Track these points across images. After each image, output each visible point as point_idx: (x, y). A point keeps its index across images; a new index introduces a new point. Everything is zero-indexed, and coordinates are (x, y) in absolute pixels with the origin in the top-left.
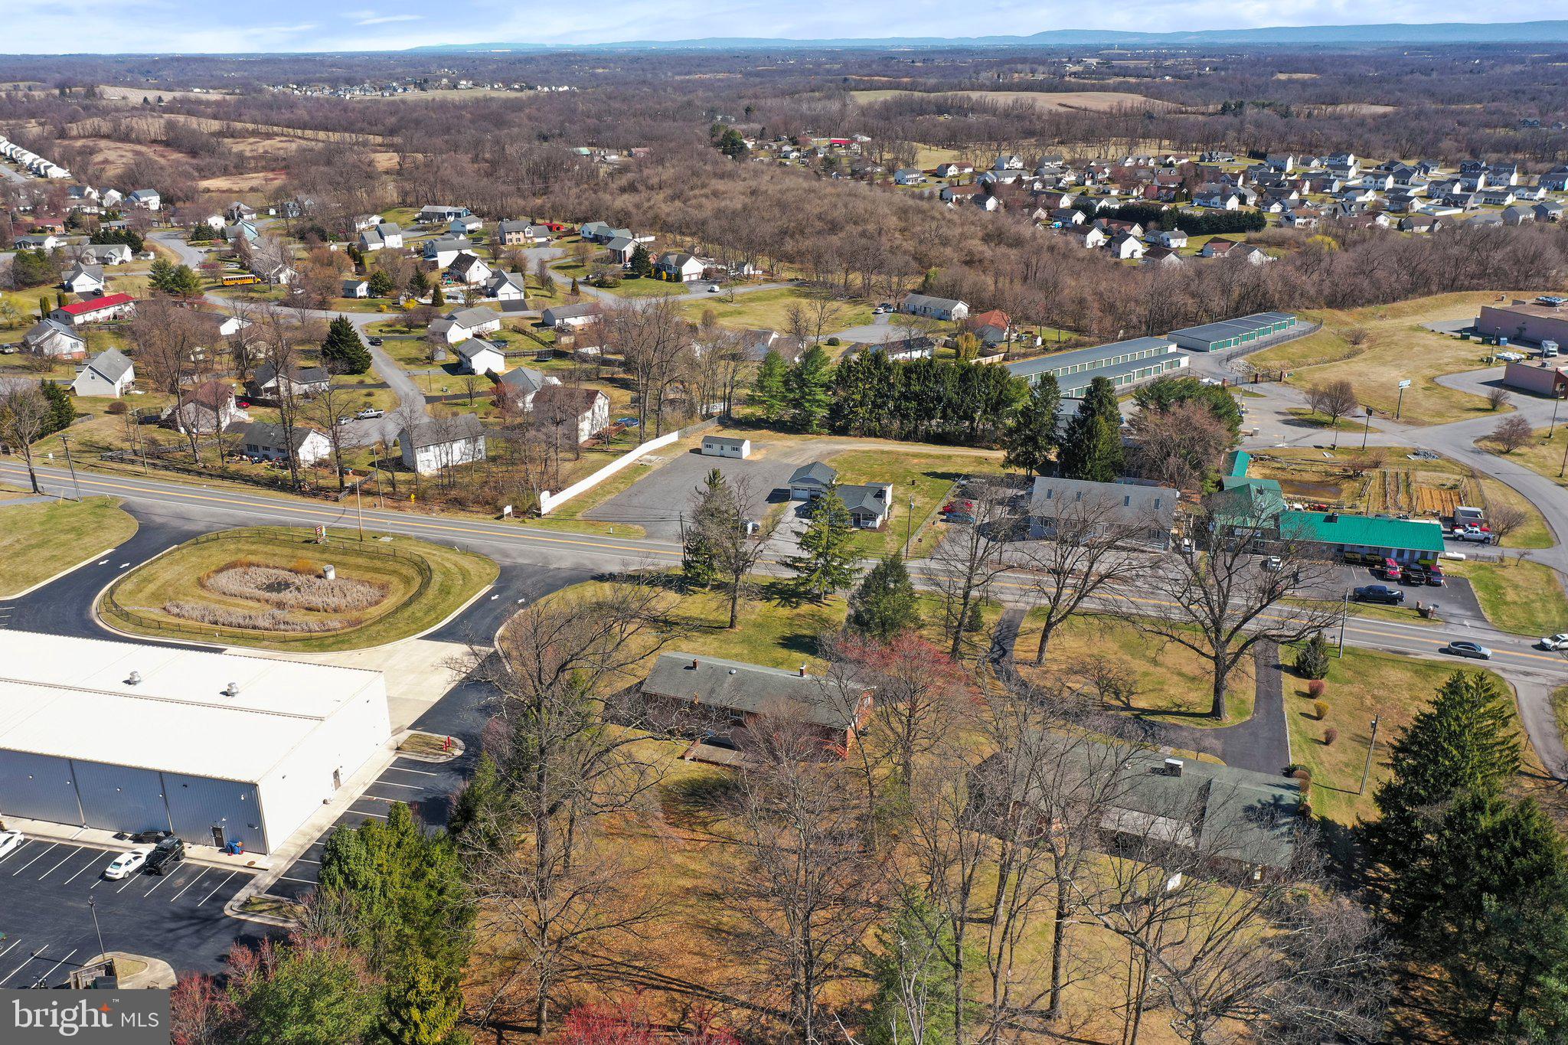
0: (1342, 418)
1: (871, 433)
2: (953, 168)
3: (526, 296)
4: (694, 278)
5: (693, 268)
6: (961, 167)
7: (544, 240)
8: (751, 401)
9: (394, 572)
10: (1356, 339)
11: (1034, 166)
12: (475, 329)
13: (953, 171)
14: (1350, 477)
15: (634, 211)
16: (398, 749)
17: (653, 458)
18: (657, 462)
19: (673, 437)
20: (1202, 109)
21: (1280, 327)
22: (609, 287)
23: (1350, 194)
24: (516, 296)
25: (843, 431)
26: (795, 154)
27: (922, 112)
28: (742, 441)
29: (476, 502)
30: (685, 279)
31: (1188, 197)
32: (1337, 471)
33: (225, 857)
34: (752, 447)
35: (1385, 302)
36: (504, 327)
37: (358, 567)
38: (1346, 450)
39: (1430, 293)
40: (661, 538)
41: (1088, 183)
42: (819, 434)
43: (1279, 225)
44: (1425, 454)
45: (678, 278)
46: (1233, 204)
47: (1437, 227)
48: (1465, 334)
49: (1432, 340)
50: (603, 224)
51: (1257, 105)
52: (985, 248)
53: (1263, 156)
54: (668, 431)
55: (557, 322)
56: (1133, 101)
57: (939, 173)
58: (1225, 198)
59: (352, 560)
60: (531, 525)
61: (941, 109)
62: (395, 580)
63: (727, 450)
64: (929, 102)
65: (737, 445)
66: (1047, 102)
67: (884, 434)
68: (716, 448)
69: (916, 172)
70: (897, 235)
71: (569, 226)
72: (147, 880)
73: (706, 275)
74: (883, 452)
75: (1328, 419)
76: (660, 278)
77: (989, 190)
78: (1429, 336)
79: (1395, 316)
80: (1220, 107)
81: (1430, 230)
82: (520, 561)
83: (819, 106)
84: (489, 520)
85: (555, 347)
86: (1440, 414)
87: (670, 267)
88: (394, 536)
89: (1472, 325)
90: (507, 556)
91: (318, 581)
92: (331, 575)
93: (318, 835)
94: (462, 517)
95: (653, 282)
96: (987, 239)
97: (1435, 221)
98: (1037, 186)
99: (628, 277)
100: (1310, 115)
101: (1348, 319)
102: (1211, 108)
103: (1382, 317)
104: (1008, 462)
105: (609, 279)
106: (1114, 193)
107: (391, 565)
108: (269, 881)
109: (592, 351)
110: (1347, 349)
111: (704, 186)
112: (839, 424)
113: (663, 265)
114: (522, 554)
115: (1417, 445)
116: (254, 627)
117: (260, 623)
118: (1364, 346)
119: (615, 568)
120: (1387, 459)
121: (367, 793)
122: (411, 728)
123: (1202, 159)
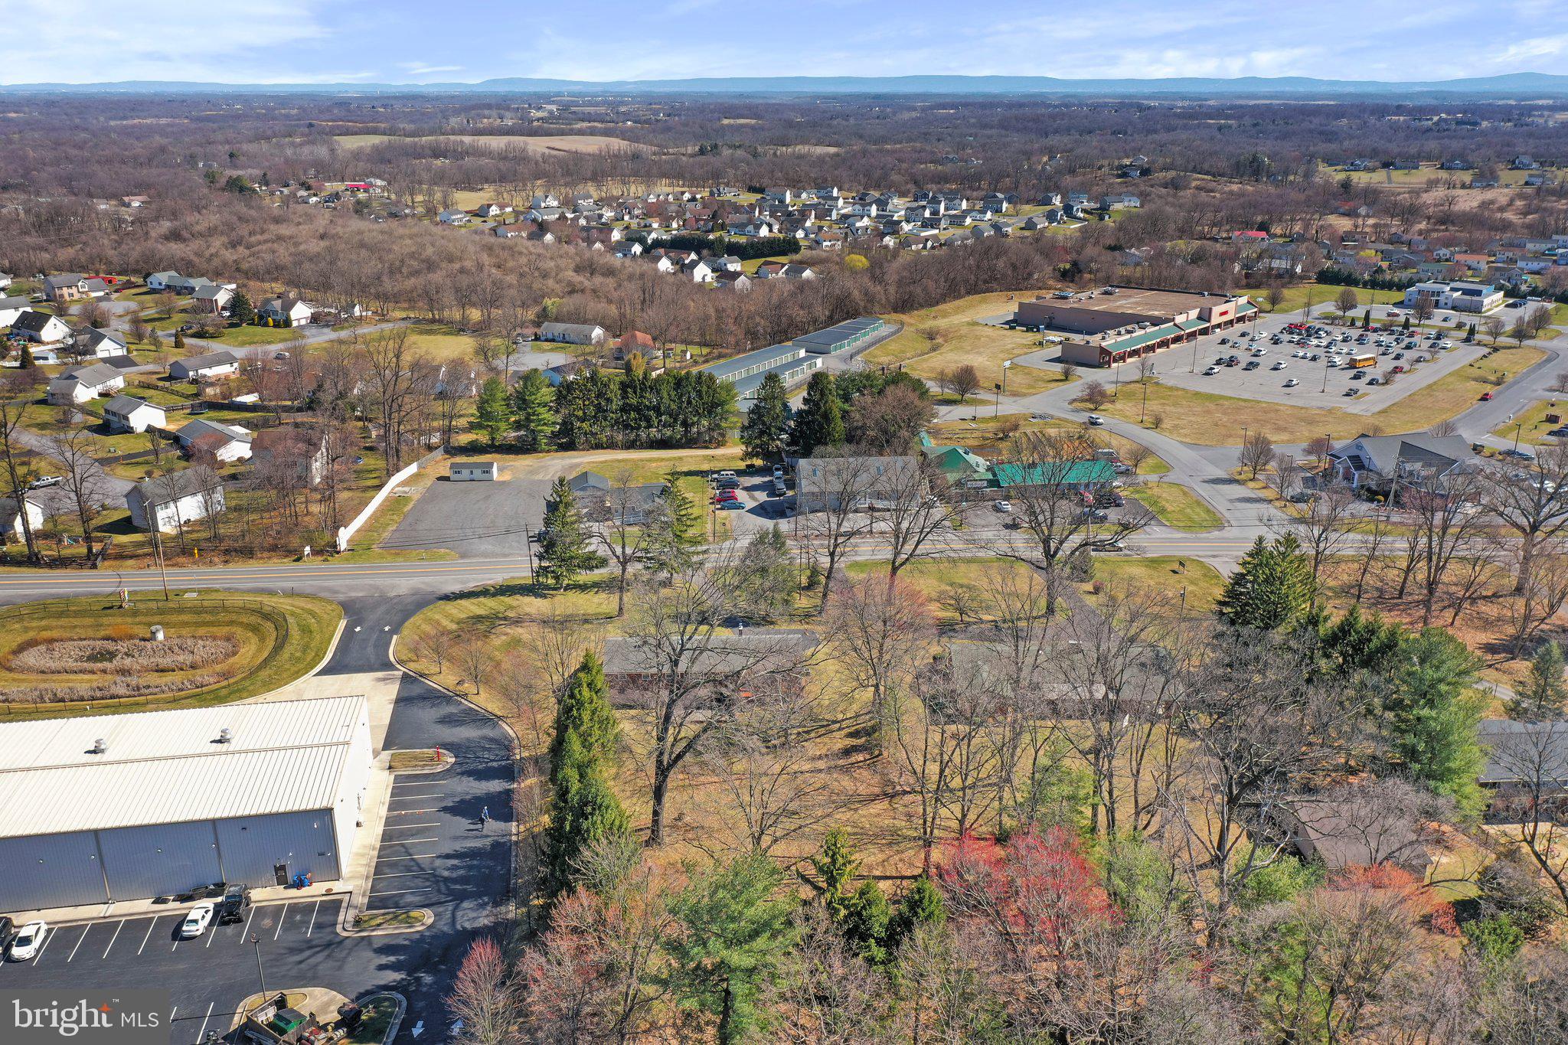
0: (968, 396)
1: (599, 446)
2: (494, 208)
3: (128, 351)
4: (303, 322)
5: (301, 313)
6: (502, 207)
7: (101, 294)
8: (472, 427)
9: (231, 623)
10: (931, 336)
11: (569, 203)
12: (100, 388)
13: (494, 210)
14: (1001, 439)
15: (196, 259)
16: (390, 768)
17: (407, 489)
18: (415, 492)
19: (413, 469)
20: (683, 150)
21: (874, 329)
22: (212, 337)
23: (851, 220)
24: (118, 352)
25: (570, 447)
26: (314, 199)
27: (420, 156)
28: (491, 465)
29: (263, 549)
30: (295, 324)
31: (723, 227)
32: (990, 435)
33: (293, 892)
34: (500, 470)
35: (932, 306)
36: (129, 384)
37: (185, 624)
38: (984, 420)
39: (959, 297)
40: (475, 556)
41: (626, 218)
42: (548, 451)
43: (810, 248)
44: (1041, 417)
45: (287, 323)
46: (764, 232)
47: (929, 244)
48: (1012, 324)
49: (989, 331)
50: (173, 273)
51: (730, 147)
52: (580, 278)
53: (761, 190)
54: (408, 464)
55: (191, 373)
56: (617, 144)
57: (481, 213)
58: (758, 227)
59: (174, 618)
60: (335, 562)
61: (437, 153)
62: (239, 631)
63: (478, 473)
64: (423, 147)
65: (487, 469)
66: (537, 146)
67: (612, 445)
68: (465, 473)
69: (460, 212)
70: (494, 271)
71: (124, 278)
72: (230, 930)
73: (315, 319)
74: (619, 461)
75: (958, 397)
76: (266, 325)
77: (542, 227)
78: (986, 329)
79: (944, 317)
80: (697, 148)
81: (925, 247)
82: (354, 594)
83: (306, 150)
84: (287, 564)
85: (202, 399)
86: (1030, 386)
87: (275, 312)
88: (199, 591)
89: (1011, 317)
90: (337, 592)
91: (148, 644)
92: (160, 636)
93: (376, 853)
94: (253, 565)
95: (259, 329)
96: (578, 269)
97: (927, 240)
98: (582, 222)
99: (232, 325)
100: (775, 154)
101: (912, 321)
102: (690, 150)
103: (935, 318)
104: (747, 455)
105: (211, 330)
106: (655, 225)
107: (222, 617)
108: (361, 900)
109: (250, 399)
110: (928, 344)
111: (263, 232)
112: (565, 439)
113: (266, 311)
114: (352, 588)
115: (1032, 411)
116: (112, 697)
117: (115, 690)
118: (940, 340)
119: (456, 588)
120: (1021, 422)
121: (390, 809)
122: (384, 749)
123: (712, 194)
